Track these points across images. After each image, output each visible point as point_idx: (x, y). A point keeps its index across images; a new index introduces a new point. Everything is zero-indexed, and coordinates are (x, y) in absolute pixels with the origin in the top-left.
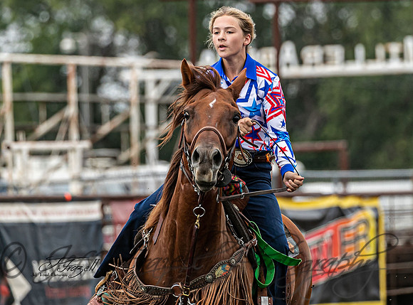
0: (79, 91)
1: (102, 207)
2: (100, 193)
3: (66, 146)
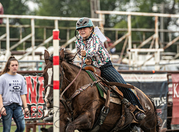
1: (168, 76)
2: (167, 70)
3: (153, 50)
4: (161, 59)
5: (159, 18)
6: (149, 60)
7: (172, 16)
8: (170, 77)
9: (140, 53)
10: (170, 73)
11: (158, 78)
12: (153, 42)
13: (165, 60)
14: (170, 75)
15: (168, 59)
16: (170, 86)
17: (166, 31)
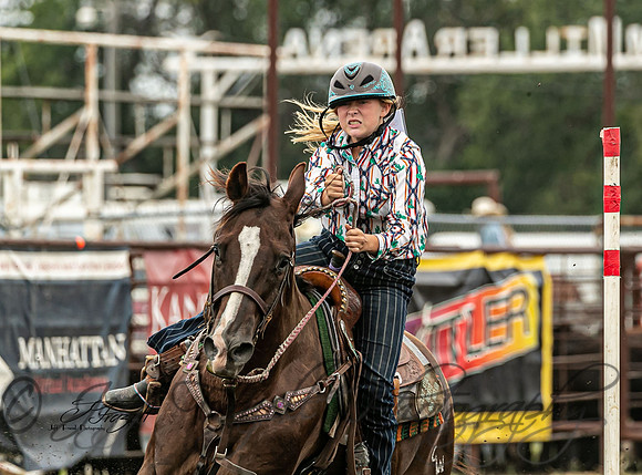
0: (101, 84)
1: (131, 259)
2: (128, 238)
3: (78, 166)
4: (106, 197)
5: (101, 52)
6: (64, 200)
7: (148, 44)
8: (139, 264)
9: (30, 178)
10: (138, 249)
11: (96, 267)
12: (77, 139)
13: (122, 200)
14: (140, 256)
15: (130, 200)
16: (139, 295)
17: (125, 97)
